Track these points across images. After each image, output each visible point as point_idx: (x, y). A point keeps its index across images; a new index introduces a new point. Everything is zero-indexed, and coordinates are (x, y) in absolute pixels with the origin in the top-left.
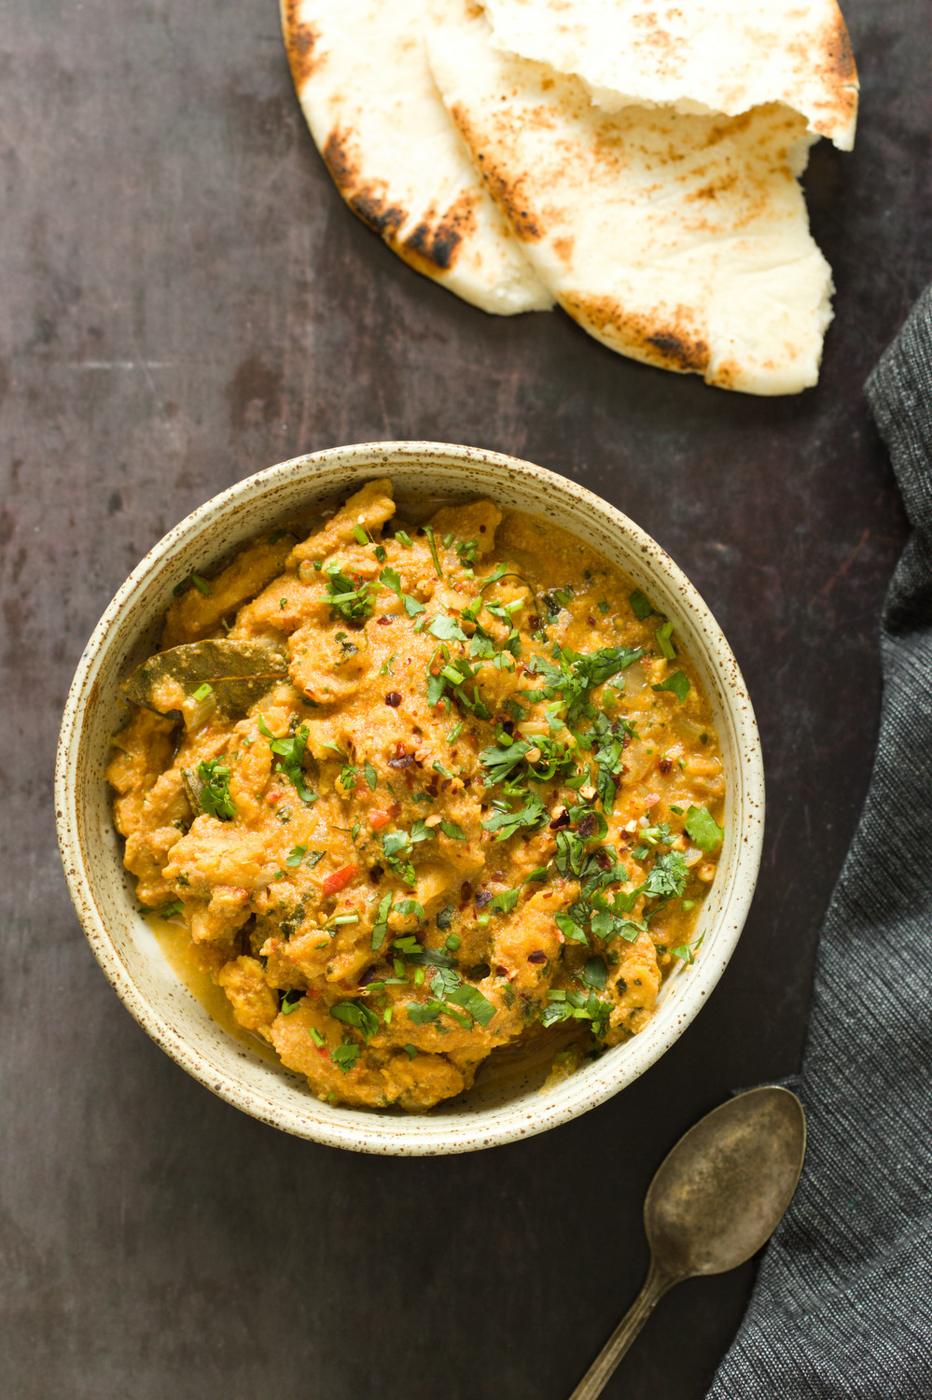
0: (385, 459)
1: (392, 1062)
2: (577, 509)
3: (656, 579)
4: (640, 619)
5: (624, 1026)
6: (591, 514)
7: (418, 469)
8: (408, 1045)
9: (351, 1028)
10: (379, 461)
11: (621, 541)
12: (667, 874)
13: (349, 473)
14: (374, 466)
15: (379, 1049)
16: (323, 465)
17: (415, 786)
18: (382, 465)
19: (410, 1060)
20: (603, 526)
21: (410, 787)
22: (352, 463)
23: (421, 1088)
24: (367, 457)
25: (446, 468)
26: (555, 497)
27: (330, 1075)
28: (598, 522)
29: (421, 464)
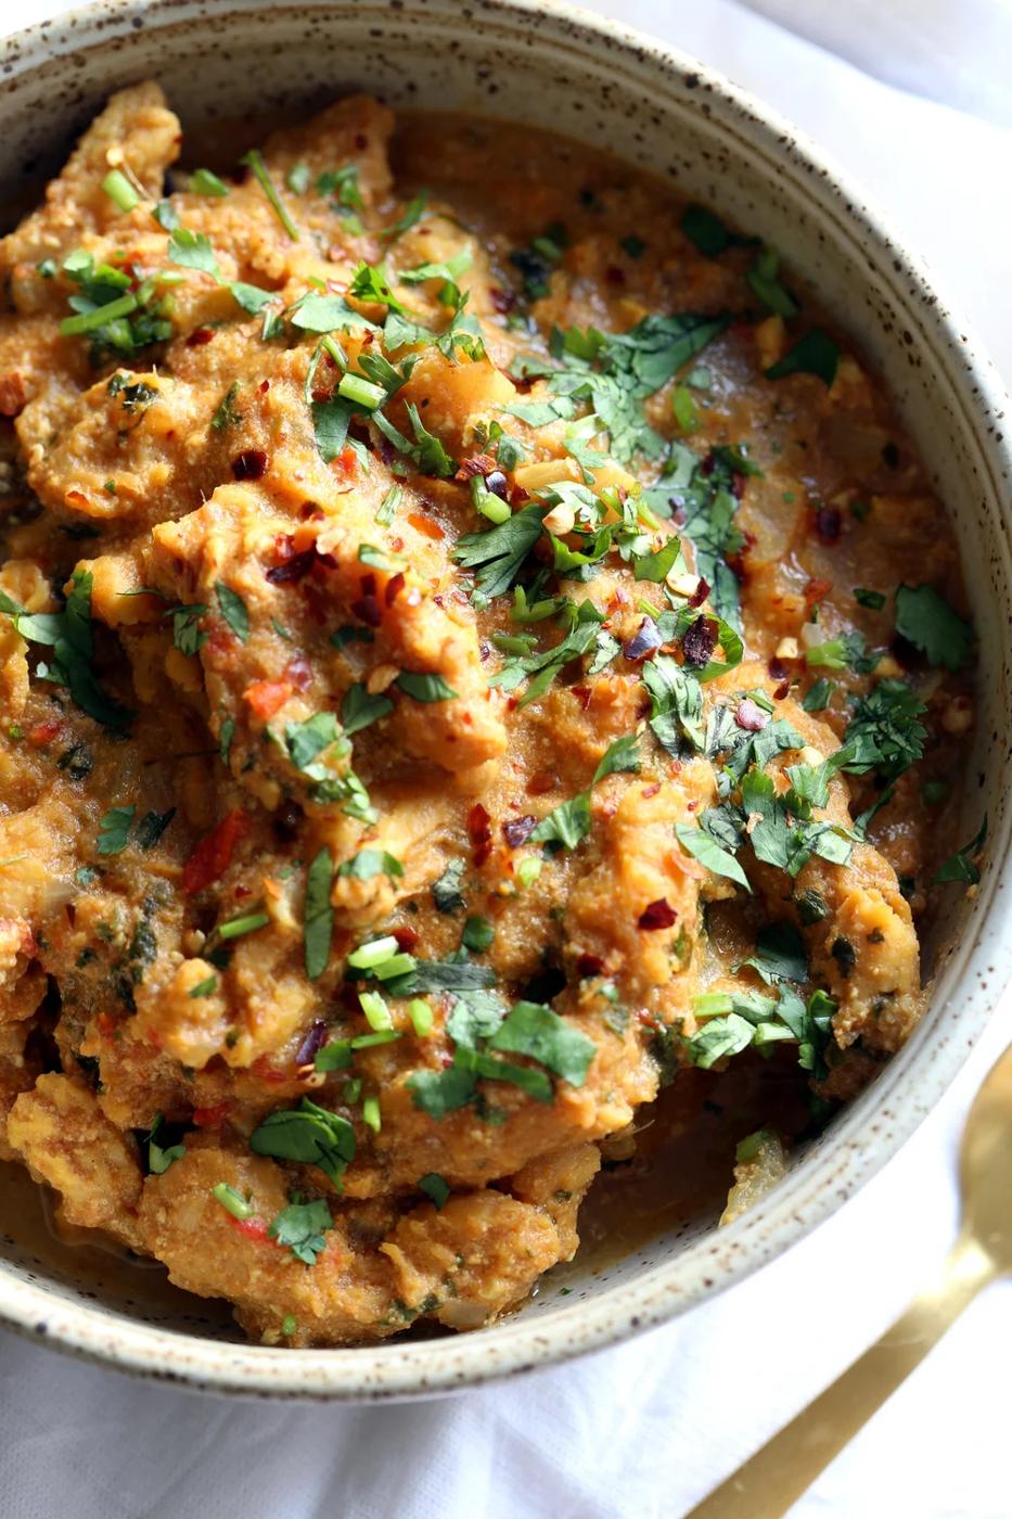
0: (137, 22)
1: (400, 1227)
2: (541, 39)
3: (728, 141)
4: (711, 254)
5: (865, 1043)
6: (569, 40)
7: (206, 37)
8: (426, 1176)
9: (302, 1173)
10: (126, 29)
11: (641, 81)
12: (882, 725)
13: (70, 73)
14: (118, 44)
15: (369, 1200)
16: (15, 58)
17: (330, 615)
18: (134, 39)
19: (438, 1209)
20: (597, 61)
21: (322, 620)
22: (74, 45)
23: (475, 1266)
24: (100, 25)
25: (262, 19)
26: (492, 27)
27: (278, 1278)
28: (585, 55)
29: (210, 22)
